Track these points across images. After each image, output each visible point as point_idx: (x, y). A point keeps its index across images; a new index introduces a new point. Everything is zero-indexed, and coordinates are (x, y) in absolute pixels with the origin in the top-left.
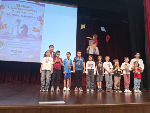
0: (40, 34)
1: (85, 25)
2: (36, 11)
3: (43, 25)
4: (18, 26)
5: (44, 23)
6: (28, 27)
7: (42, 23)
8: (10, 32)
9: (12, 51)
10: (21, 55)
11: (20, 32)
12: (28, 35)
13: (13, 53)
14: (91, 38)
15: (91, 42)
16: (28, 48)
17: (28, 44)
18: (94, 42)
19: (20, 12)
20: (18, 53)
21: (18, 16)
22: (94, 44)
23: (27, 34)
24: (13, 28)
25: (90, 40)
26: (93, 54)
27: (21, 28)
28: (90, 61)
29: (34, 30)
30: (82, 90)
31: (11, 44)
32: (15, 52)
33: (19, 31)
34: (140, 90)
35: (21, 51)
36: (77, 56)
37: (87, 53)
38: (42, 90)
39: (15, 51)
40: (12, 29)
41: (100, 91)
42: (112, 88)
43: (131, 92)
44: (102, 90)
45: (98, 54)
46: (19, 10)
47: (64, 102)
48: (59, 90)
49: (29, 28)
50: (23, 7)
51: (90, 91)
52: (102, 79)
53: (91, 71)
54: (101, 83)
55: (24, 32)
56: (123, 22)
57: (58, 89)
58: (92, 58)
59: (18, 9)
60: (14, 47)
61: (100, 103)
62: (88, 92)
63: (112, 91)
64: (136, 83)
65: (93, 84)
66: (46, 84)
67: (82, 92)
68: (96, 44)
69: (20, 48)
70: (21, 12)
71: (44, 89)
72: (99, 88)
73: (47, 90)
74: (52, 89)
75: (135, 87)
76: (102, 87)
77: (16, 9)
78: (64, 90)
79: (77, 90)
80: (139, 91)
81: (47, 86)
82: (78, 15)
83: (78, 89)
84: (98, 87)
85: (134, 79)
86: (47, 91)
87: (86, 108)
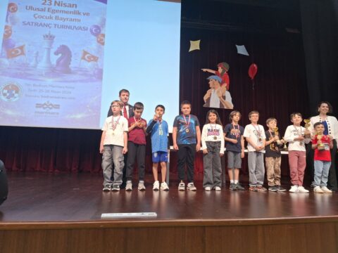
0: (97, 65)
1: (199, 41)
2: (88, 14)
3: (103, 44)
4: (49, 50)
5: (106, 40)
6: (71, 50)
7: (102, 40)
8: (32, 64)
9: (39, 106)
10: (58, 114)
11: (54, 62)
12: (72, 69)
13: (41, 110)
14: (213, 72)
15: (213, 81)
16: (74, 98)
17: (74, 88)
18: (221, 80)
19: (51, 18)
20: (51, 108)
21: (47, 25)
22: (221, 84)
23: (70, 66)
24: (37, 53)
25: (212, 76)
26: (218, 107)
27: (56, 53)
28: (213, 123)
29: (83, 58)
30: (195, 188)
31: (35, 90)
32: (45, 106)
33: (51, 60)
34: (329, 186)
35: (59, 105)
36: (181, 113)
37: (205, 106)
38: (107, 188)
39: (45, 104)
40: (36, 57)
41: (234, 190)
42: (262, 183)
43: (308, 191)
44: (240, 187)
45: (231, 106)
46: (50, 13)
47: (155, 214)
48: (144, 188)
49: (73, 54)
50: (59, 5)
51: (213, 190)
52: (239, 164)
53: (213, 146)
54: (237, 172)
55: (62, 61)
56: (289, 30)
57: (141, 185)
58: (215, 117)
59: (47, 9)
60: (42, 96)
61: (237, 217)
62: (209, 193)
63: (263, 190)
64: (319, 172)
65: (219, 174)
66: (116, 176)
67: (195, 193)
68: (225, 85)
69: (56, 97)
70: (54, 18)
71: (111, 186)
72: (234, 184)
73: (119, 189)
74: (129, 185)
75: (317, 181)
76: (241, 182)
77: (43, 10)
78: (154, 188)
79: (183, 188)
80: (326, 189)
81: (118, 179)
82: (182, 20)
83: (186, 186)
84: (232, 181)
85: (315, 162)
86: (117, 191)
87: (204, 227)
